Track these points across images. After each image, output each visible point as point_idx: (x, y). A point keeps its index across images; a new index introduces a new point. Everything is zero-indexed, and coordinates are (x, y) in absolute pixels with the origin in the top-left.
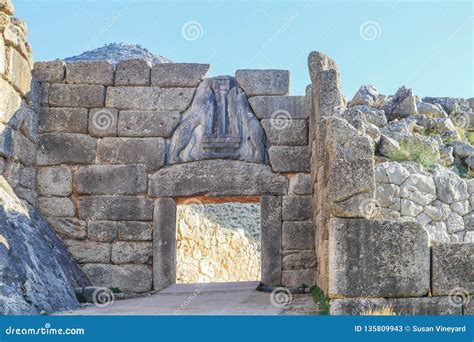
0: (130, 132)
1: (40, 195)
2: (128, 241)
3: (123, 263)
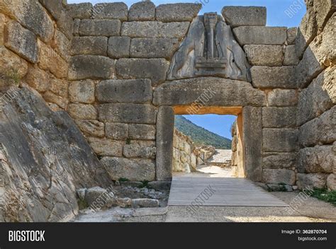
0: (140, 54)
1: (71, 102)
2: (137, 139)
3: (133, 157)
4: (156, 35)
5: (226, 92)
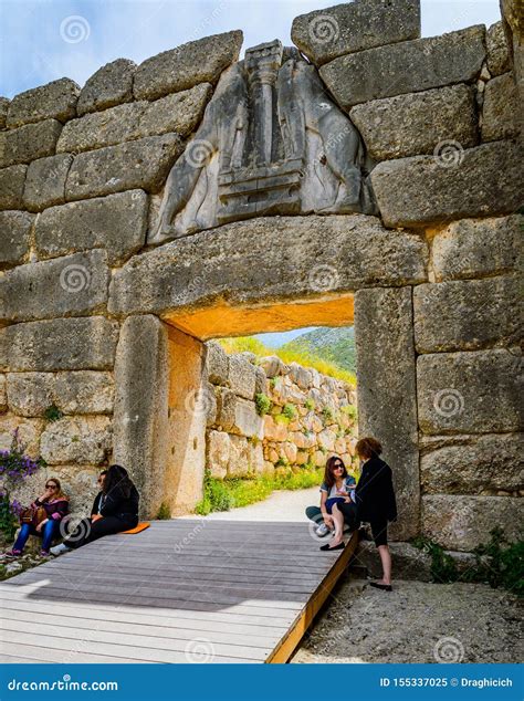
2: (72, 414)
3: (60, 463)
4: (127, 135)
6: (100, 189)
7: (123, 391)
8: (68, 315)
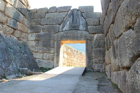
0: (50, 24)
1: (28, 41)
2: (48, 53)
3: (46, 59)
4: (56, 17)
5: (79, 35)
6: (52, 24)
7: (55, 50)
8: (48, 40)
